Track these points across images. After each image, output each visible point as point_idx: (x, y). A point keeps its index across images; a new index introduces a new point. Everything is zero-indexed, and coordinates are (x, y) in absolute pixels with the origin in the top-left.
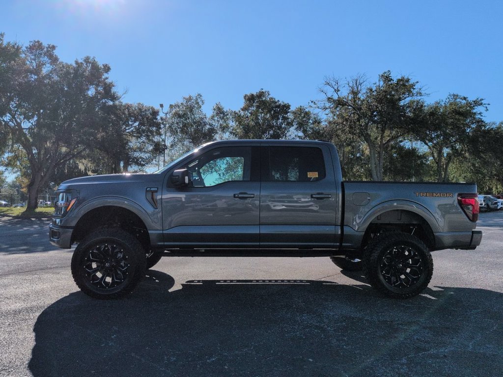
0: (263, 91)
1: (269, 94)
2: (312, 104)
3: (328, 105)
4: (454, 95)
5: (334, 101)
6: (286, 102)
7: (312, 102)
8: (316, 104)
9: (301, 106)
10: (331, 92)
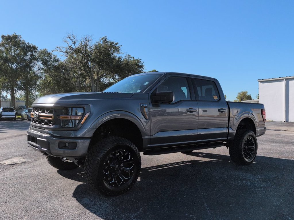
0: (16, 34)
1: (21, 37)
2: (58, 49)
3: (69, 51)
4: (129, 55)
5: (73, 49)
6: (34, 45)
7: (58, 47)
8: (60, 49)
9: (45, 49)
10: (71, 43)
